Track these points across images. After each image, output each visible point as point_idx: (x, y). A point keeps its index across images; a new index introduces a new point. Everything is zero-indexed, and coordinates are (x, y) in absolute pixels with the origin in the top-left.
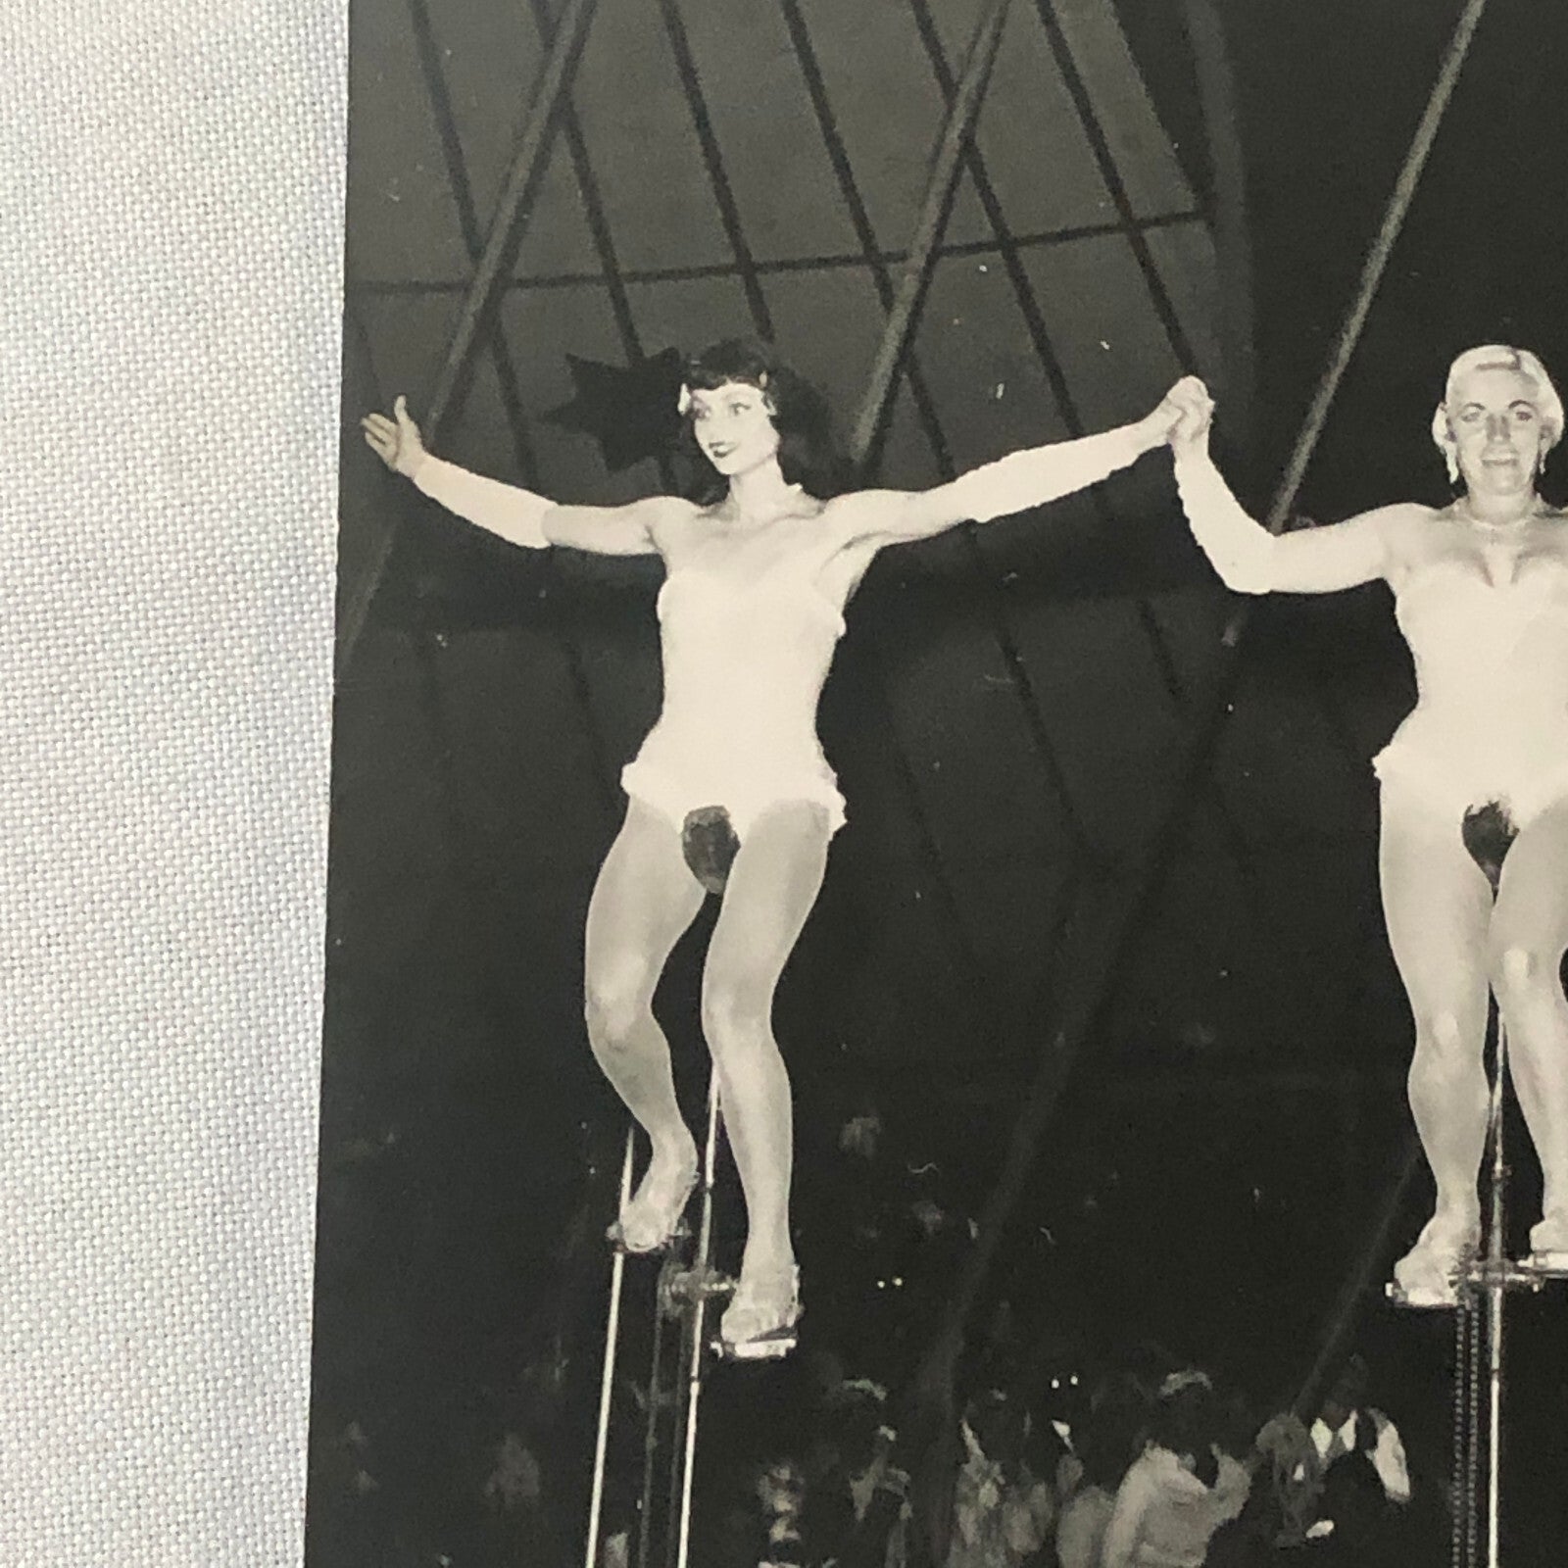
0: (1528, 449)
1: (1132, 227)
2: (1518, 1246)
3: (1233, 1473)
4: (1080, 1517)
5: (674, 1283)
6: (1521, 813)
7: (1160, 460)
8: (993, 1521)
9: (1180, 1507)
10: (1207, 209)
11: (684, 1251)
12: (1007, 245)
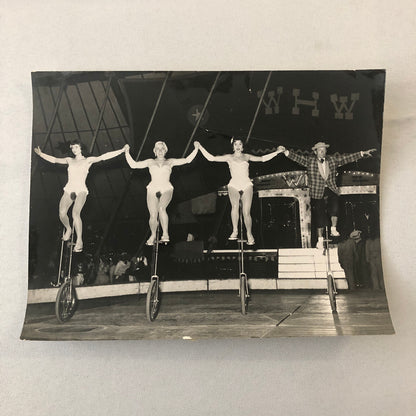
0: (164, 153)
1: (120, 127)
2: (160, 239)
3: (129, 263)
4: (112, 268)
5: (69, 244)
6: (162, 193)
7: (124, 153)
8: (103, 269)
9: (123, 267)
10: (129, 126)
11: (70, 241)
12: (106, 129)
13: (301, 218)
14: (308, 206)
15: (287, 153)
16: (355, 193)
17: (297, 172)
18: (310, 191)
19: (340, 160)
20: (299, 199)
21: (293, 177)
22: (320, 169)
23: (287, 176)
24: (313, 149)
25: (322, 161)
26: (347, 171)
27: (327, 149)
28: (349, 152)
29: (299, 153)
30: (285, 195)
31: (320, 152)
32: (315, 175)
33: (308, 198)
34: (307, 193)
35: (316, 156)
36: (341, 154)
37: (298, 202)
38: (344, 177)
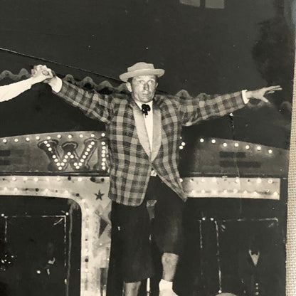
13: (85, 253)
14: (103, 225)
15: (57, 85)
16: (225, 194)
17: (82, 135)
18: (113, 185)
19: (190, 109)
20: (82, 202)
21: (69, 147)
22: (139, 131)
23: (54, 144)
24: (123, 77)
25: (145, 109)
26: (207, 139)
27: (158, 79)
28: (213, 91)
29: (88, 87)
30: (46, 193)
31: (139, 88)
32: (127, 144)
33: (106, 203)
34: (105, 188)
35: (129, 96)
36: (194, 94)
37: (78, 213)
38: (198, 154)
